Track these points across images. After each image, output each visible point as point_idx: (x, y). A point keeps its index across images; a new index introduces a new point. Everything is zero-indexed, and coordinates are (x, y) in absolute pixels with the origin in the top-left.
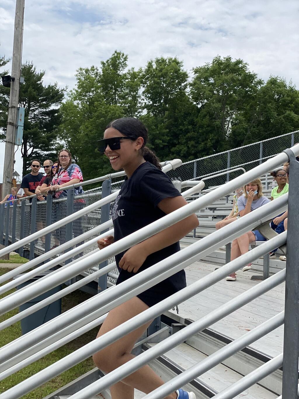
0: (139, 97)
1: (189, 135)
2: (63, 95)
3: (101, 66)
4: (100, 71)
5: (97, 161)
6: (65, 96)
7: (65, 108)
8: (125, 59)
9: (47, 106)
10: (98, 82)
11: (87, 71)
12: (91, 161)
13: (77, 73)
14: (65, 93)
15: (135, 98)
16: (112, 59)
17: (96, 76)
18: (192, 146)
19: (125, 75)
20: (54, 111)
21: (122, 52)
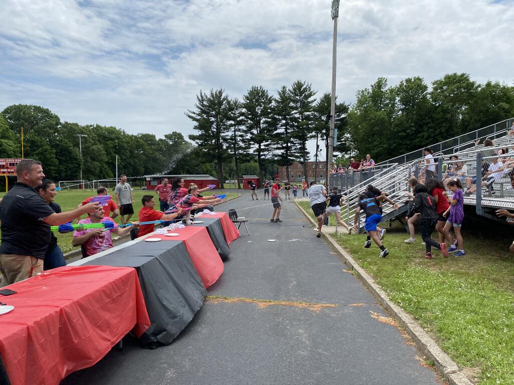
0: (396, 103)
1: (429, 125)
2: (349, 108)
3: (371, 87)
4: (371, 91)
5: (370, 146)
6: (350, 108)
7: (349, 115)
8: (386, 81)
9: (339, 116)
10: (369, 97)
11: (363, 92)
12: (367, 146)
13: (356, 94)
14: (350, 107)
15: (393, 105)
16: (377, 83)
17: (368, 94)
18: (432, 132)
19: (387, 91)
20: (343, 119)
21: (383, 77)
